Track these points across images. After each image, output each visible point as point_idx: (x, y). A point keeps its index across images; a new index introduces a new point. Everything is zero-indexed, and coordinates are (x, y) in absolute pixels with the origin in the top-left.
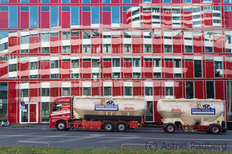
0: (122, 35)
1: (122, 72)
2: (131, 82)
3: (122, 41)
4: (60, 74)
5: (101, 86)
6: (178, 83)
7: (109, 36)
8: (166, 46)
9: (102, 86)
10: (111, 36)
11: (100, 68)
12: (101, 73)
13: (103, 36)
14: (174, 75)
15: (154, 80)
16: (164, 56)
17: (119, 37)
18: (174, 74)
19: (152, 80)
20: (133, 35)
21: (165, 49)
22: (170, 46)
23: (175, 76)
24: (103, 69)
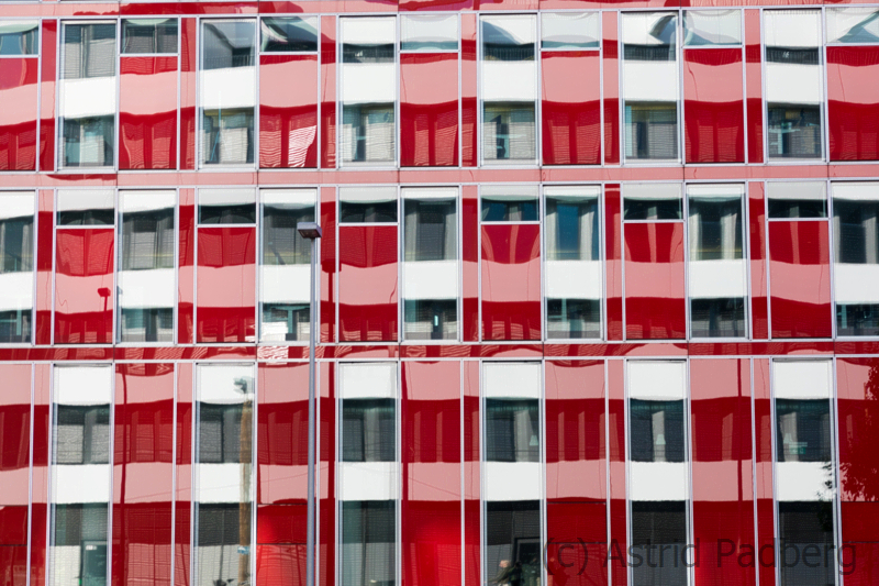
0: (473, 44)
1: (471, 295)
2: (536, 367)
3: (472, 79)
4: (39, 313)
5: (321, 391)
6: (864, 373)
7: (383, 52)
8: (780, 111)
9: (327, 395)
10: (398, 52)
11: (318, 266)
12: (322, 303)
13: (339, 52)
14: (839, 319)
15: (693, 349)
16: (766, 186)
17: (454, 56)
18: (839, 308)
19: (683, 354)
20: (547, 36)
21: (772, 137)
22: (808, 113)
23: (845, 327)
24: (336, 275)
